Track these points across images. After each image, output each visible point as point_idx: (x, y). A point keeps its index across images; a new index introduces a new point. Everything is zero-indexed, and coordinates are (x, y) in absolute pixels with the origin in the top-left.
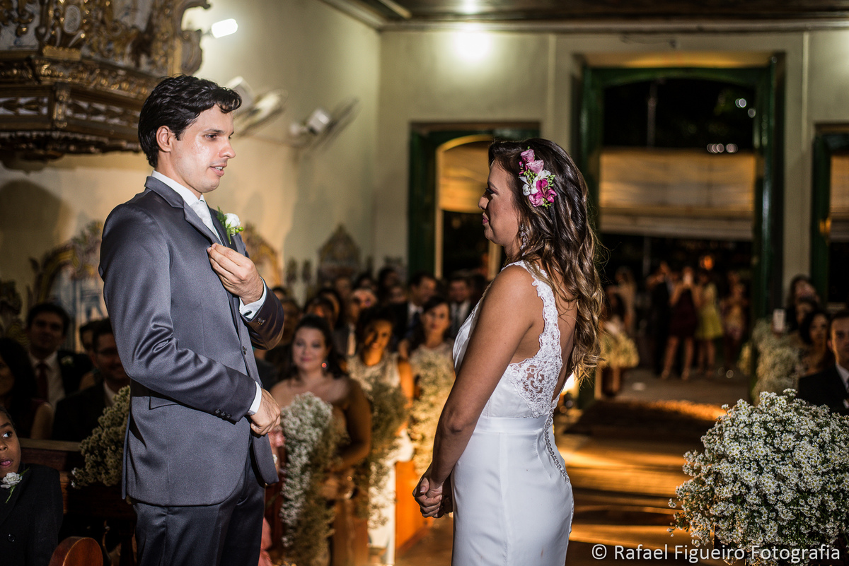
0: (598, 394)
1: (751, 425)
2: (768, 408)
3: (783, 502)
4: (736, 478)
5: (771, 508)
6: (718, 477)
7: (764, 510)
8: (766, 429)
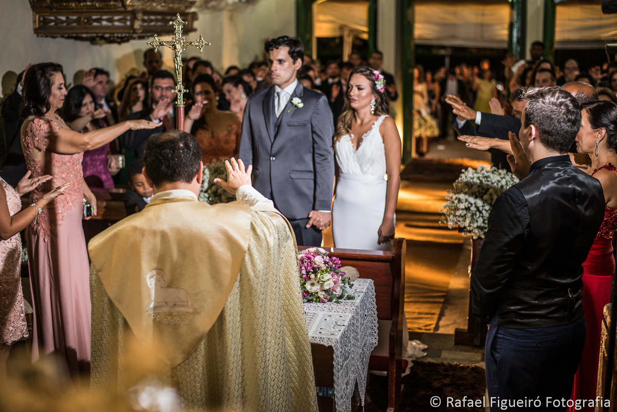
0: (414, 155)
1: (473, 178)
2: (481, 171)
3: (485, 210)
4: (466, 200)
5: (480, 212)
6: (460, 201)
7: (478, 213)
8: (479, 180)
